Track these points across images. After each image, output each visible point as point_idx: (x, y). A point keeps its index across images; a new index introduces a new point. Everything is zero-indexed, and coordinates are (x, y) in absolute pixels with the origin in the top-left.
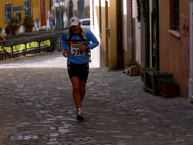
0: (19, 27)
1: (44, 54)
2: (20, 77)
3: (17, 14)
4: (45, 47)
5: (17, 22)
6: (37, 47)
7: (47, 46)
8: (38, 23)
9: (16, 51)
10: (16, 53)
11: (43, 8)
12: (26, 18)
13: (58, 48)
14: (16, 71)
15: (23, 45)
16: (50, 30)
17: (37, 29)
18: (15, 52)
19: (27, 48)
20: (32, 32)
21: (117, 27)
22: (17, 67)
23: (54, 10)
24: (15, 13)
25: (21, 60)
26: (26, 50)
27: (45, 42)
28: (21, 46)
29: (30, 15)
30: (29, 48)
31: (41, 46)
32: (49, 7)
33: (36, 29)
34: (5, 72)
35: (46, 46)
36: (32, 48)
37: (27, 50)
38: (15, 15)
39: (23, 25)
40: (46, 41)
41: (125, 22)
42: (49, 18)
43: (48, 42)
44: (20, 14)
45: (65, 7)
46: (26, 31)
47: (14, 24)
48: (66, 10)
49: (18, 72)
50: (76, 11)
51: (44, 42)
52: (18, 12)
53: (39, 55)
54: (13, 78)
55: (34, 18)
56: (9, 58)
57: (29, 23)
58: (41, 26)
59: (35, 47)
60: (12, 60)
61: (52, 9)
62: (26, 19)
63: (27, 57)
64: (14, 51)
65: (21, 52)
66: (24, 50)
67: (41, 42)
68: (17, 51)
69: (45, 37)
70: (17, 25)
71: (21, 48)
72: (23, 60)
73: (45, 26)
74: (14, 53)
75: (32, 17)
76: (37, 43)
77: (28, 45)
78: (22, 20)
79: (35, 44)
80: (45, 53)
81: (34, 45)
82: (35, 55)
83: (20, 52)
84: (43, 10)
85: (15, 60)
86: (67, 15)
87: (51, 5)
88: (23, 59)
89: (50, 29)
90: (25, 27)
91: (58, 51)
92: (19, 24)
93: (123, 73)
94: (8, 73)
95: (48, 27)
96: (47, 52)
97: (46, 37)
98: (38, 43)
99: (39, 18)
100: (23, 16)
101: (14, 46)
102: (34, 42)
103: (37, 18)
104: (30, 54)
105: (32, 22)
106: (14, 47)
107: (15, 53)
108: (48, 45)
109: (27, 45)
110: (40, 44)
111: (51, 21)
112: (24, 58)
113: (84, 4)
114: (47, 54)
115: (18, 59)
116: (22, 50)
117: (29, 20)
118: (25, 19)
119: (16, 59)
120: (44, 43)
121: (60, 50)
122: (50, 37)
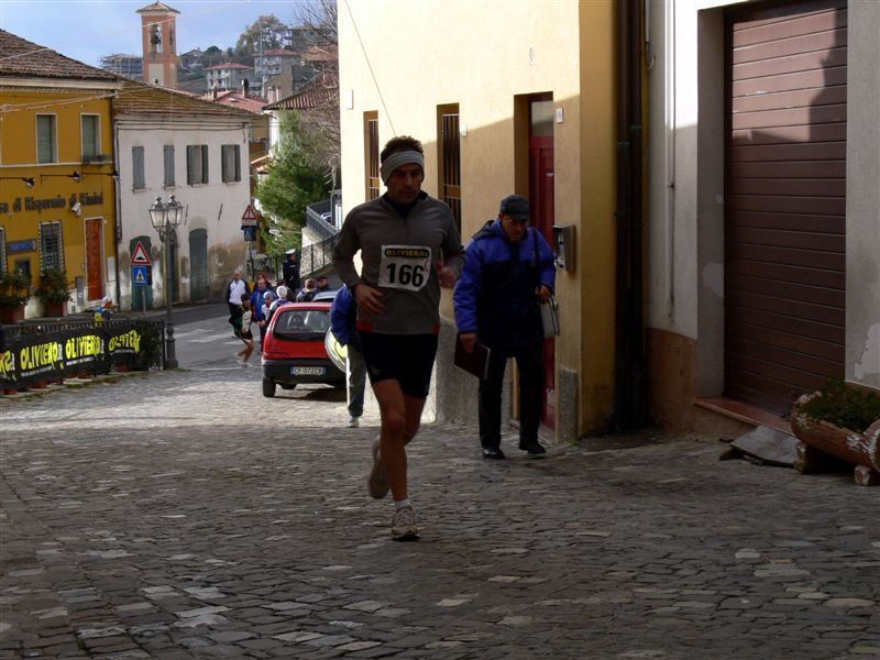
0: (25, 300)
1: (122, 376)
2: (114, 489)
3: (20, 264)
4: (123, 351)
5: (18, 285)
6: (100, 355)
7: (130, 348)
8: (80, 290)
9: (30, 367)
10: (32, 373)
11: (94, 248)
12: (46, 276)
13: (161, 358)
14: (61, 449)
15: (55, 345)
16: (116, 310)
17: (78, 310)
18: (27, 370)
19: (69, 357)
20: (65, 314)
21: (615, 214)
22: (50, 426)
23: (125, 254)
24: (12, 259)
25: (51, 398)
26: (65, 364)
27: (122, 338)
28: (47, 351)
29: (57, 267)
30: (74, 356)
31: (111, 349)
32: (112, 246)
33: (74, 308)
34: (9, 457)
36: (84, 357)
37: (68, 364)
38: (12, 268)
39: (36, 295)
40: (126, 335)
41: (673, 186)
43: (133, 337)
44: (26, 265)
45: (155, 248)
46: (46, 313)
47: (9, 293)
48: (159, 256)
49: (73, 453)
50: (184, 260)
51: (119, 337)
52: (23, 256)
53: (106, 381)
54: (74, 504)
55: (70, 277)
56: (7, 392)
57: (56, 290)
58: (90, 299)
59: (91, 356)
60: (18, 400)
61: (120, 251)
62: (45, 279)
63: (69, 387)
64: (24, 367)
65: (50, 368)
66: (57, 363)
67: (113, 338)
68: (36, 368)
69: (123, 322)
70: (18, 296)
71: (47, 357)
72: (57, 397)
74: (23, 375)
75: (65, 272)
76: (98, 342)
77: (70, 345)
78: (33, 279)
79: (92, 345)
80: (125, 374)
81: (90, 346)
82: (94, 382)
83: (44, 370)
84: (94, 254)
85: (29, 399)
86: (161, 271)
87: (117, 239)
88: (54, 393)
90: (41, 301)
91: (162, 368)
92: (23, 293)
93: (723, 458)
94: (26, 460)
96: (129, 371)
97: (128, 322)
98: (102, 341)
99: (81, 277)
100: (36, 269)
101: (24, 350)
102: (88, 338)
103: (78, 275)
104: (77, 379)
105: (64, 286)
106: (24, 353)
107: (27, 374)
108: (133, 349)
109: (68, 345)
110: (110, 343)
111: (140, 272)
112: (59, 390)
113: (208, 240)
114: (132, 376)
115: (38, 396)
116: (50, 365)
117: (53, 280)
118: (42, 278)
119: (30, 396)
120: (121, 340)
121: (170, 365)
122: (137, 322)
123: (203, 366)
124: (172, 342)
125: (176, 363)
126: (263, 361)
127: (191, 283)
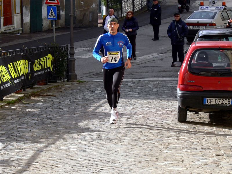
4: (43, 72)
7: (47, 68)
35: (45, 69)
40: (44, 58)
42: (46, 3)
43: (49, 58)
51: (40, 60)
58: (4, 25)
59: (23, 75)
67: (36, 61)
69: (43, 48)
73: (12, 26)
76: (27, 64)
89: (19, 30)
95: (15, 27)
96: (46, 84)
97: (46, 48)
98: (30, 63)
110: (34, 65)
111: (52, 9)
112: (2, 106)
120: (41, 63)
121: (72, 78)
122: (51, 48)
123: (91, 76)
124: (73, 60)
125: (76, 76)
126: (179, 92)
127: (66, 15)
